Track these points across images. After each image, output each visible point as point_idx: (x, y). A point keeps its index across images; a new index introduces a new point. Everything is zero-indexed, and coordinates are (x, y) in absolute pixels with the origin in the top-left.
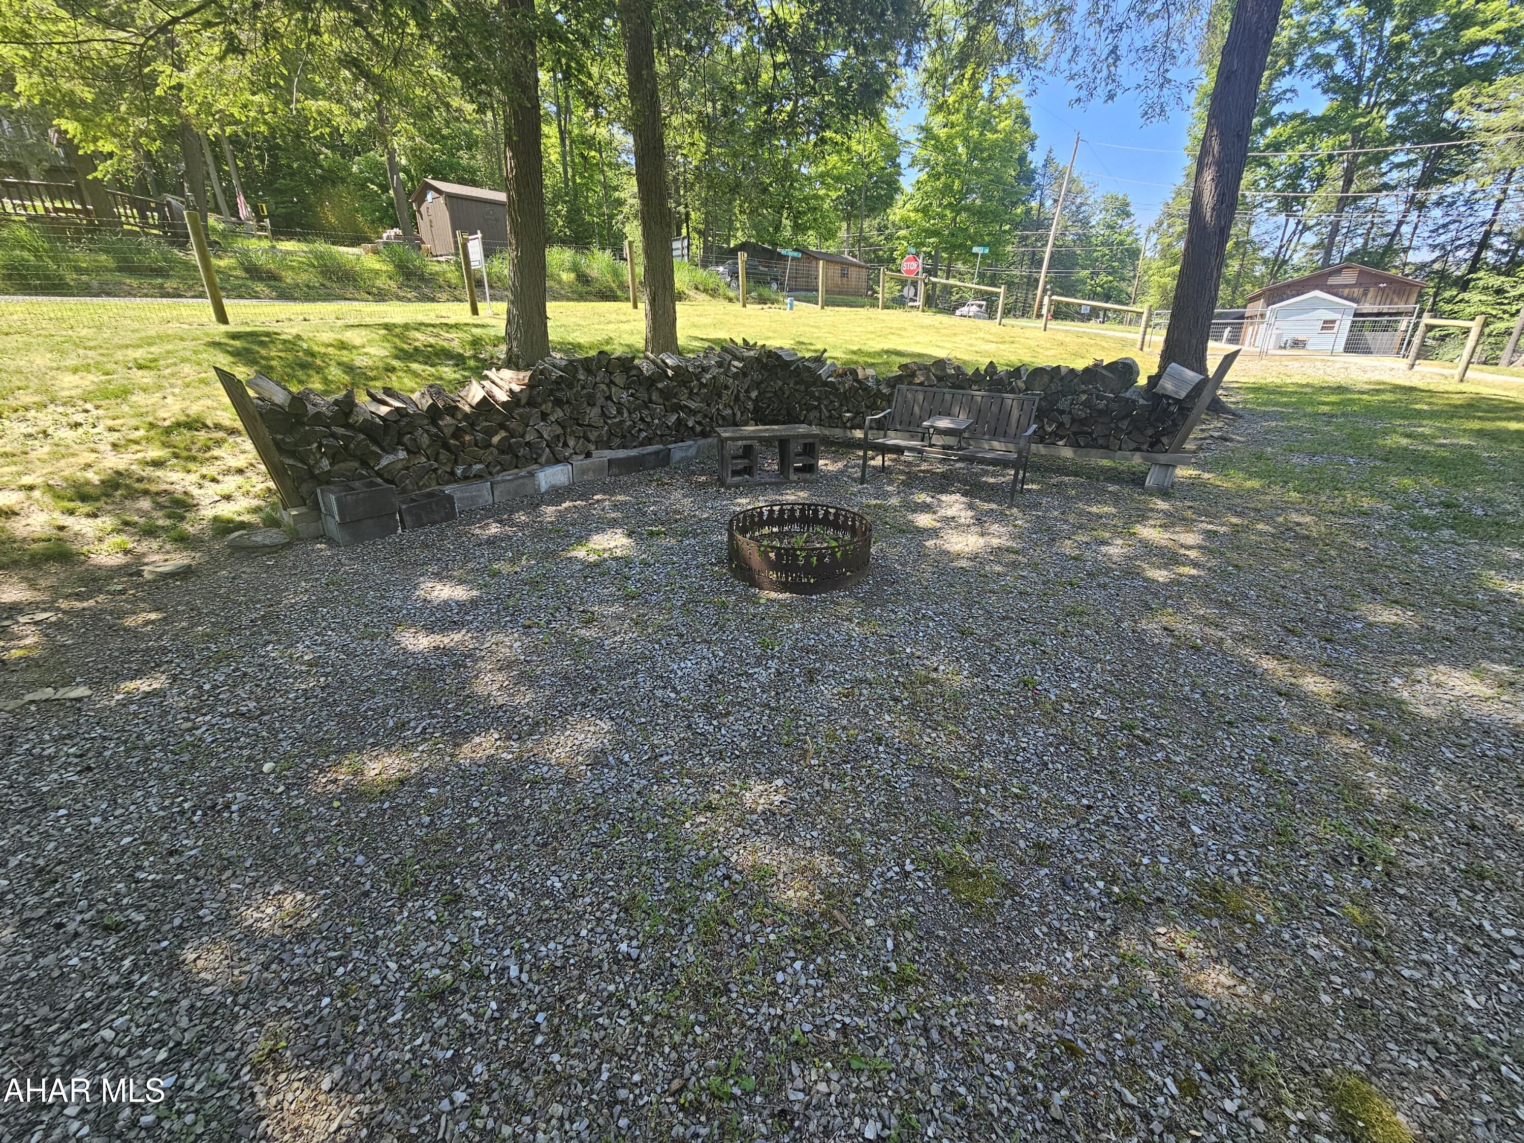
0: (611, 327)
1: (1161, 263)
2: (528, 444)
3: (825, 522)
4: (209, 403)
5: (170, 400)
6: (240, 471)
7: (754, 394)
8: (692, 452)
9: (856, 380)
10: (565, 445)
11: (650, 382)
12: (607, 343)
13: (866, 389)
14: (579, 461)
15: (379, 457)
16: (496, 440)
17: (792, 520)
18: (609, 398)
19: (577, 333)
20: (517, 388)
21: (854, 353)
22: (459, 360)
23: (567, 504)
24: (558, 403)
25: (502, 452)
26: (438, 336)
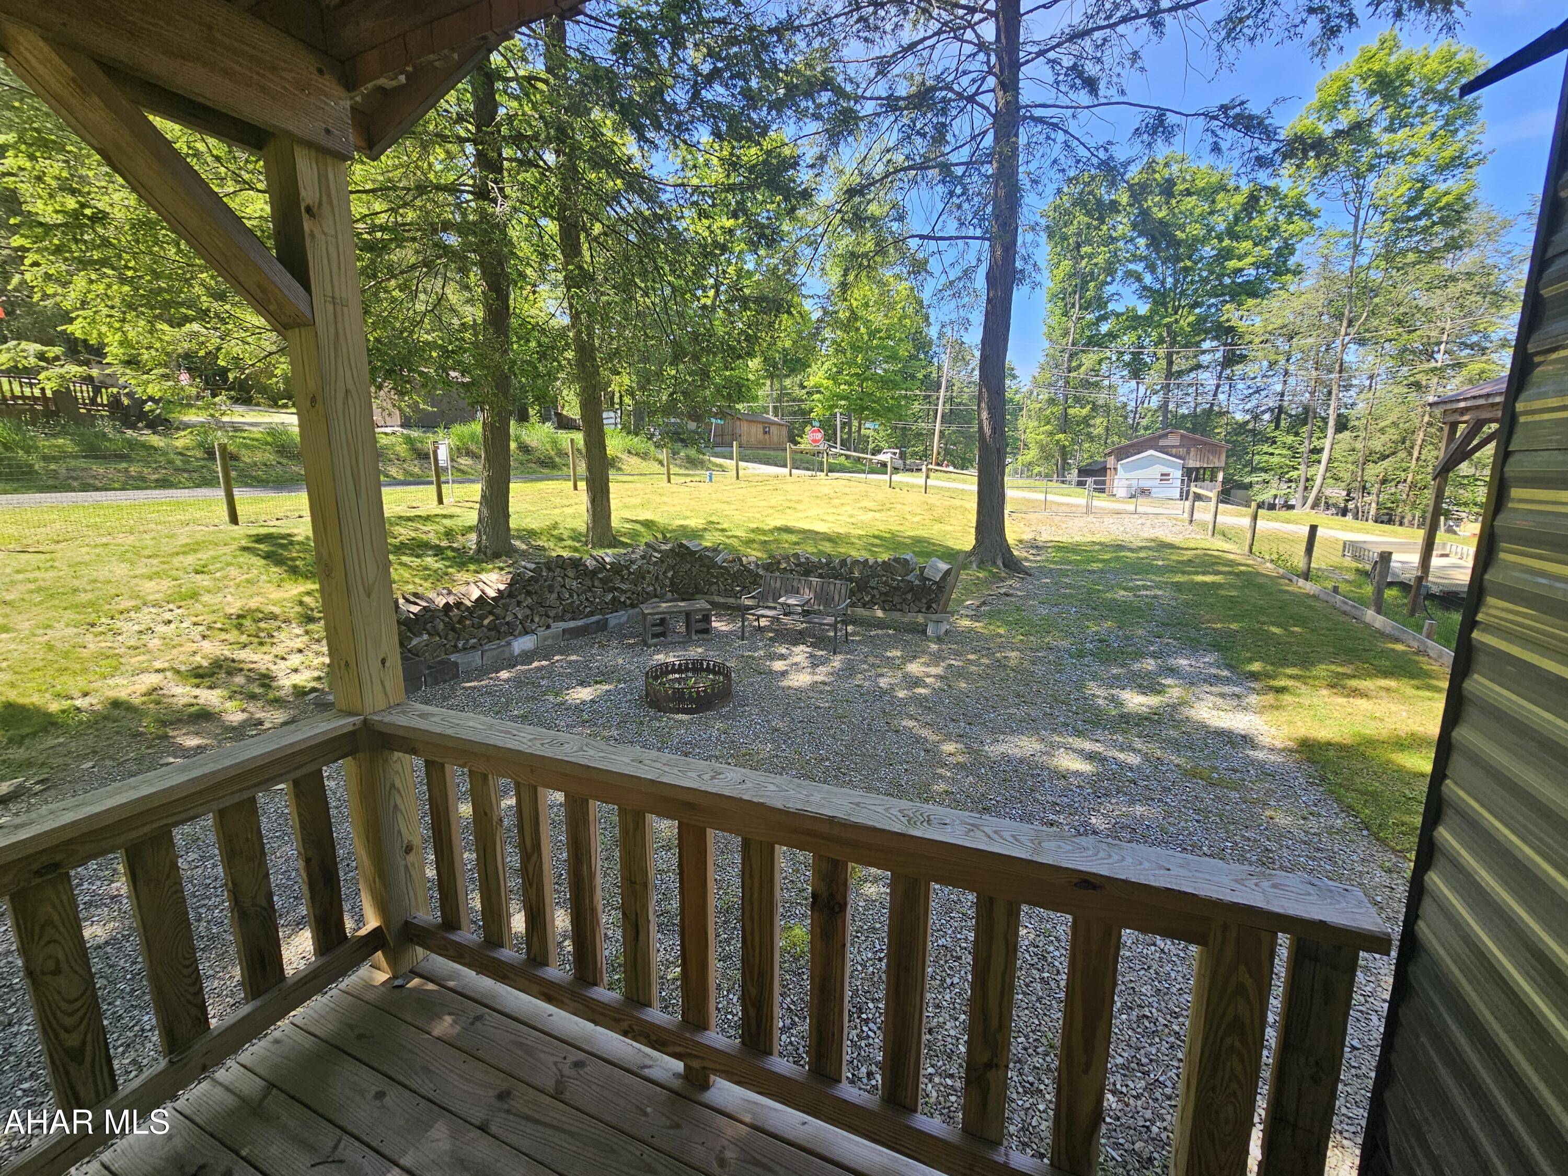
0: (557, 511)
1: (1036, 424)
2: (507, 623)
3: (708, 670)
4: (262, 600)
5: (229, 598)
6: (300, 651)
7: (670, 574)
8: (624, 619)
9: (742, 565)
10: (532, 621)
11: (594, 573)
12: (555, 528)
13: (749, 571)
14: (542, 632)
15: (411, 639)
16: (486, 622)
17: (687, 669)
18: (564, 586)
19: (528, 520)
20: (502, 587)
21: (753, 531)
22: (438, 551)
23: (536, 664)
24: (529, 593)
25: (489, 630)
26: (416, 530)
